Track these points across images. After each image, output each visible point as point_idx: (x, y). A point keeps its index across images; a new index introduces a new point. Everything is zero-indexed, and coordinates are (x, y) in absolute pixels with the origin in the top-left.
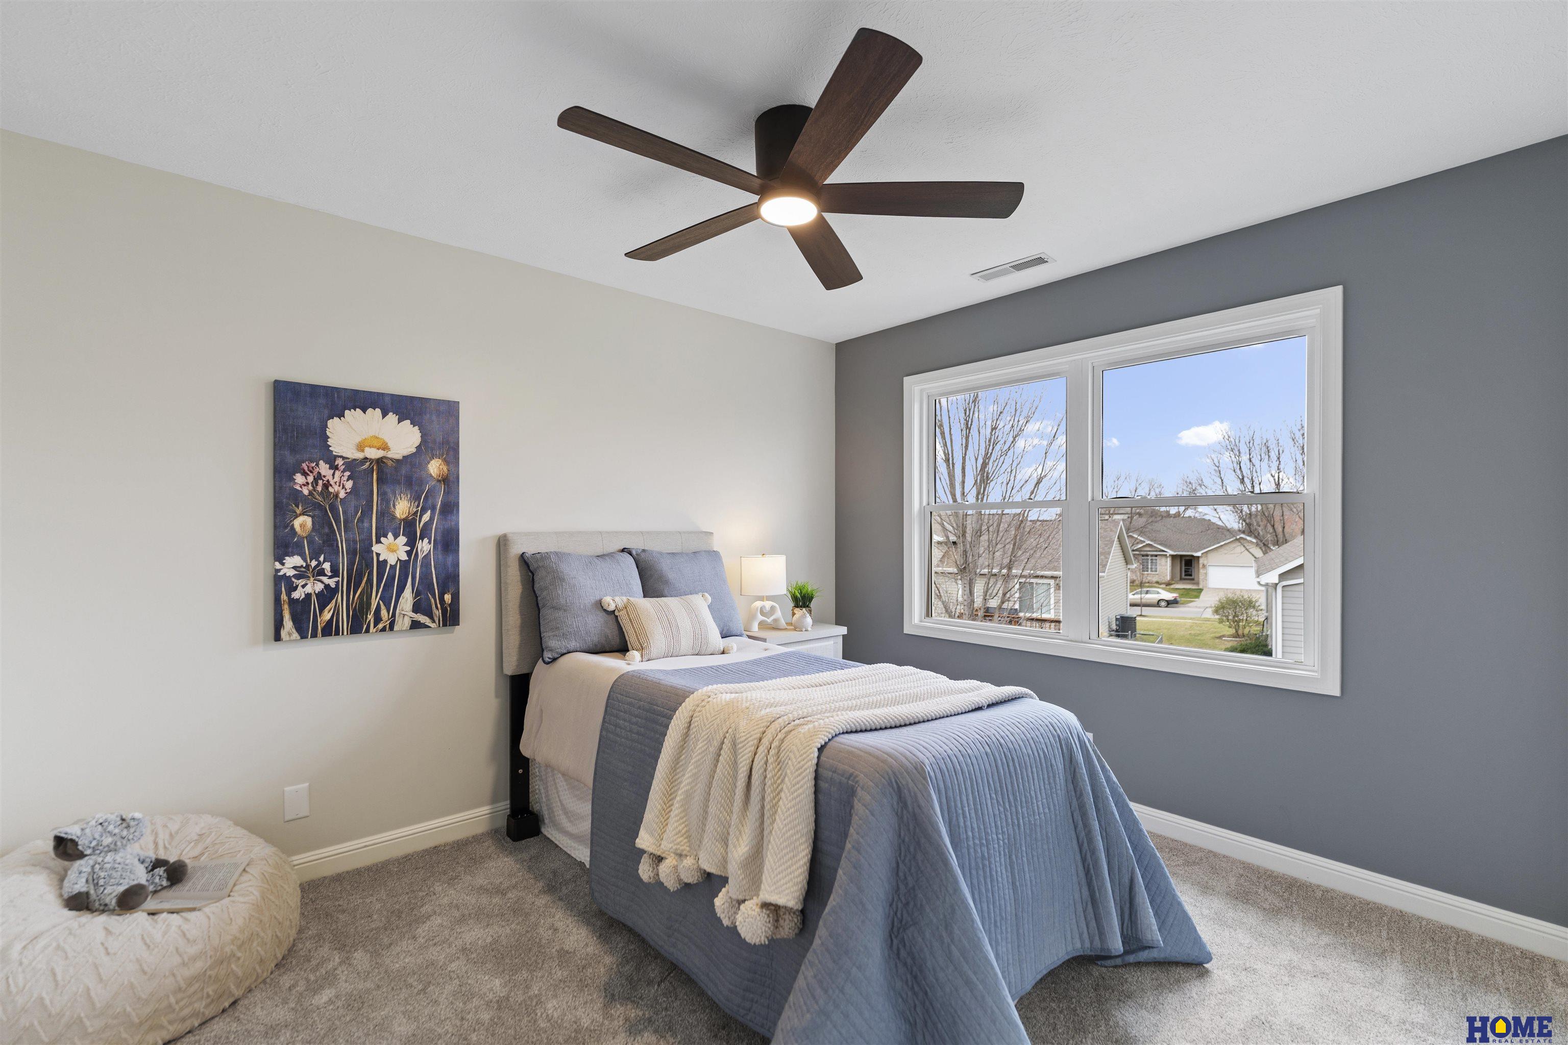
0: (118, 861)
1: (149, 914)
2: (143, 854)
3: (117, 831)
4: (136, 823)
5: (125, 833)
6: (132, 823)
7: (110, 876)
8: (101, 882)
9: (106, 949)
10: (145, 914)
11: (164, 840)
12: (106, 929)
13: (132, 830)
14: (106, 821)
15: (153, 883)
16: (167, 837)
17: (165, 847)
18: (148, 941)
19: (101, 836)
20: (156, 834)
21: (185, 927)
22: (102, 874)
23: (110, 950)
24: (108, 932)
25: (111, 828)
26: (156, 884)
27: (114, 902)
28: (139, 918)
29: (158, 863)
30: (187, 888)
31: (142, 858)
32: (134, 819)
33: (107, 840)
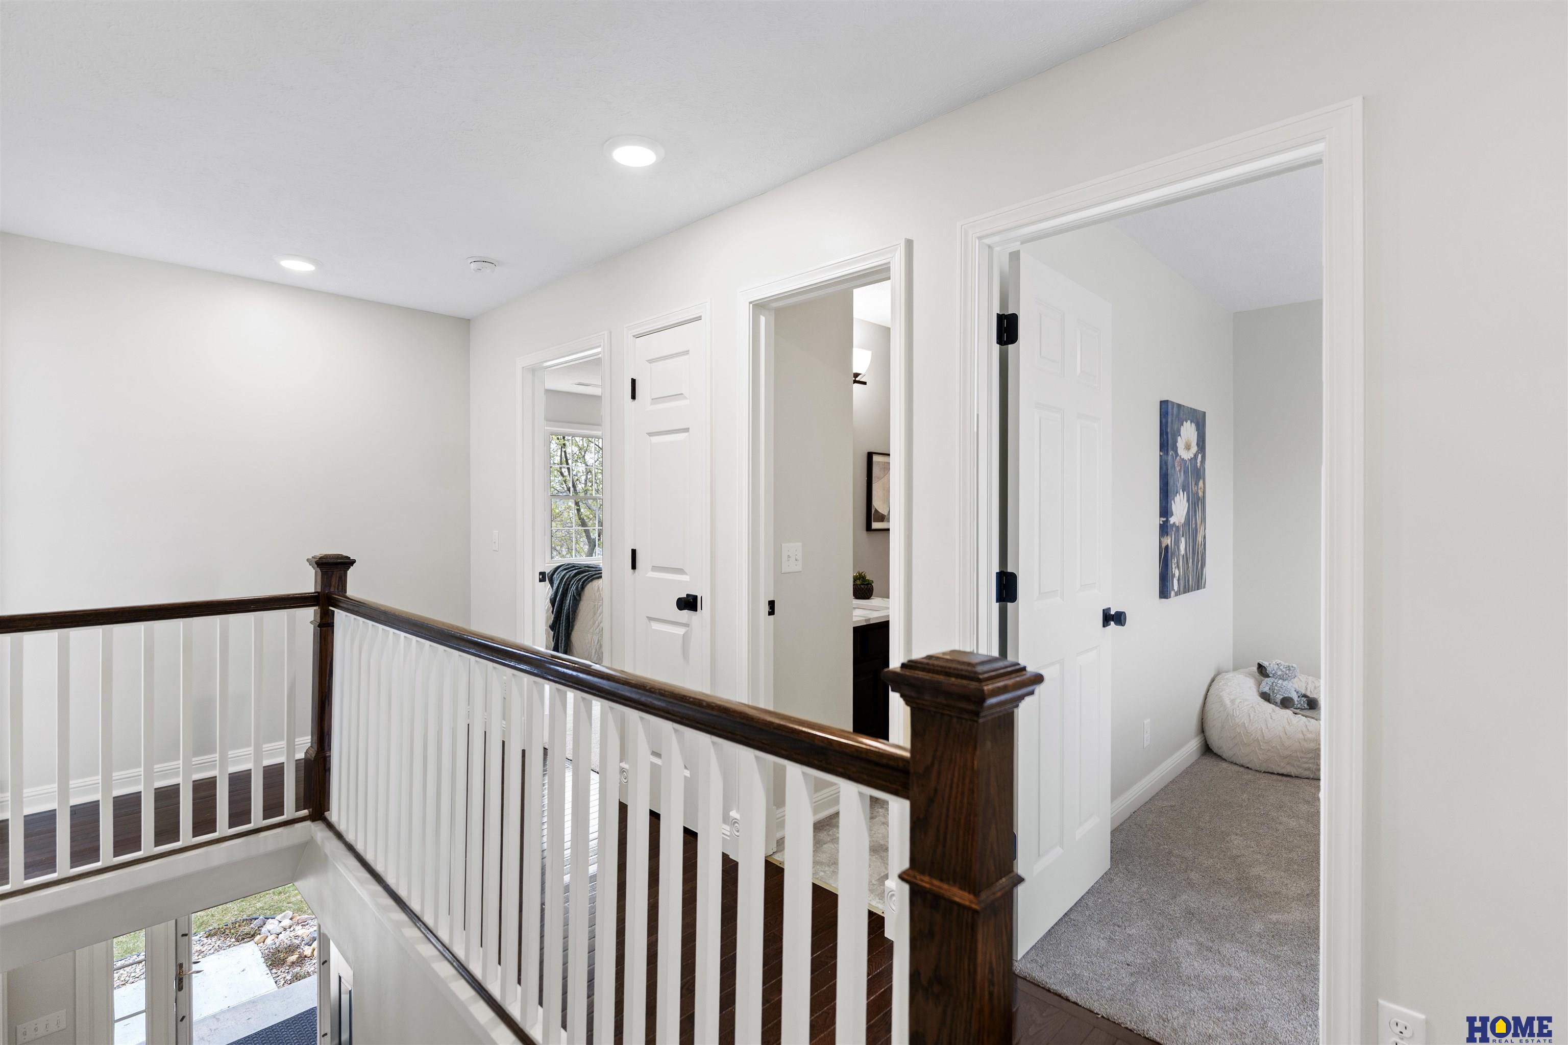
0: (1284, 685)
1: (1294, 713)
2: (1298, 689)
3: (1284, 670)
4: (1293, 669)
5: (1287, 672)
6: (1291, 668)
7: (1279, 691)
8: (1276, 691)
9: (1271, 716)
10: (1292, 712)
11: (1311, 688)
12: (1273, 709)
13: (1291, 672)
14: (1280, 663)
15: (1300, 703)
16: (1313, 688)
17: (1311, 691)
18: (1289, 722)
19: (1277, 670)
20: (1308, 683)
21: (1307, 723)
22: (1276, 688)
23: (1272, 717)
24: (1273, 711)
25: (1282, 667)
26: (1302, 705)
27: (1279, 701)
28: (1288, 713)
29: (1305, 696)
30: (1316, 713)
31: (1297, 691)
32: (1292, 667)
33: (1280, 673)
